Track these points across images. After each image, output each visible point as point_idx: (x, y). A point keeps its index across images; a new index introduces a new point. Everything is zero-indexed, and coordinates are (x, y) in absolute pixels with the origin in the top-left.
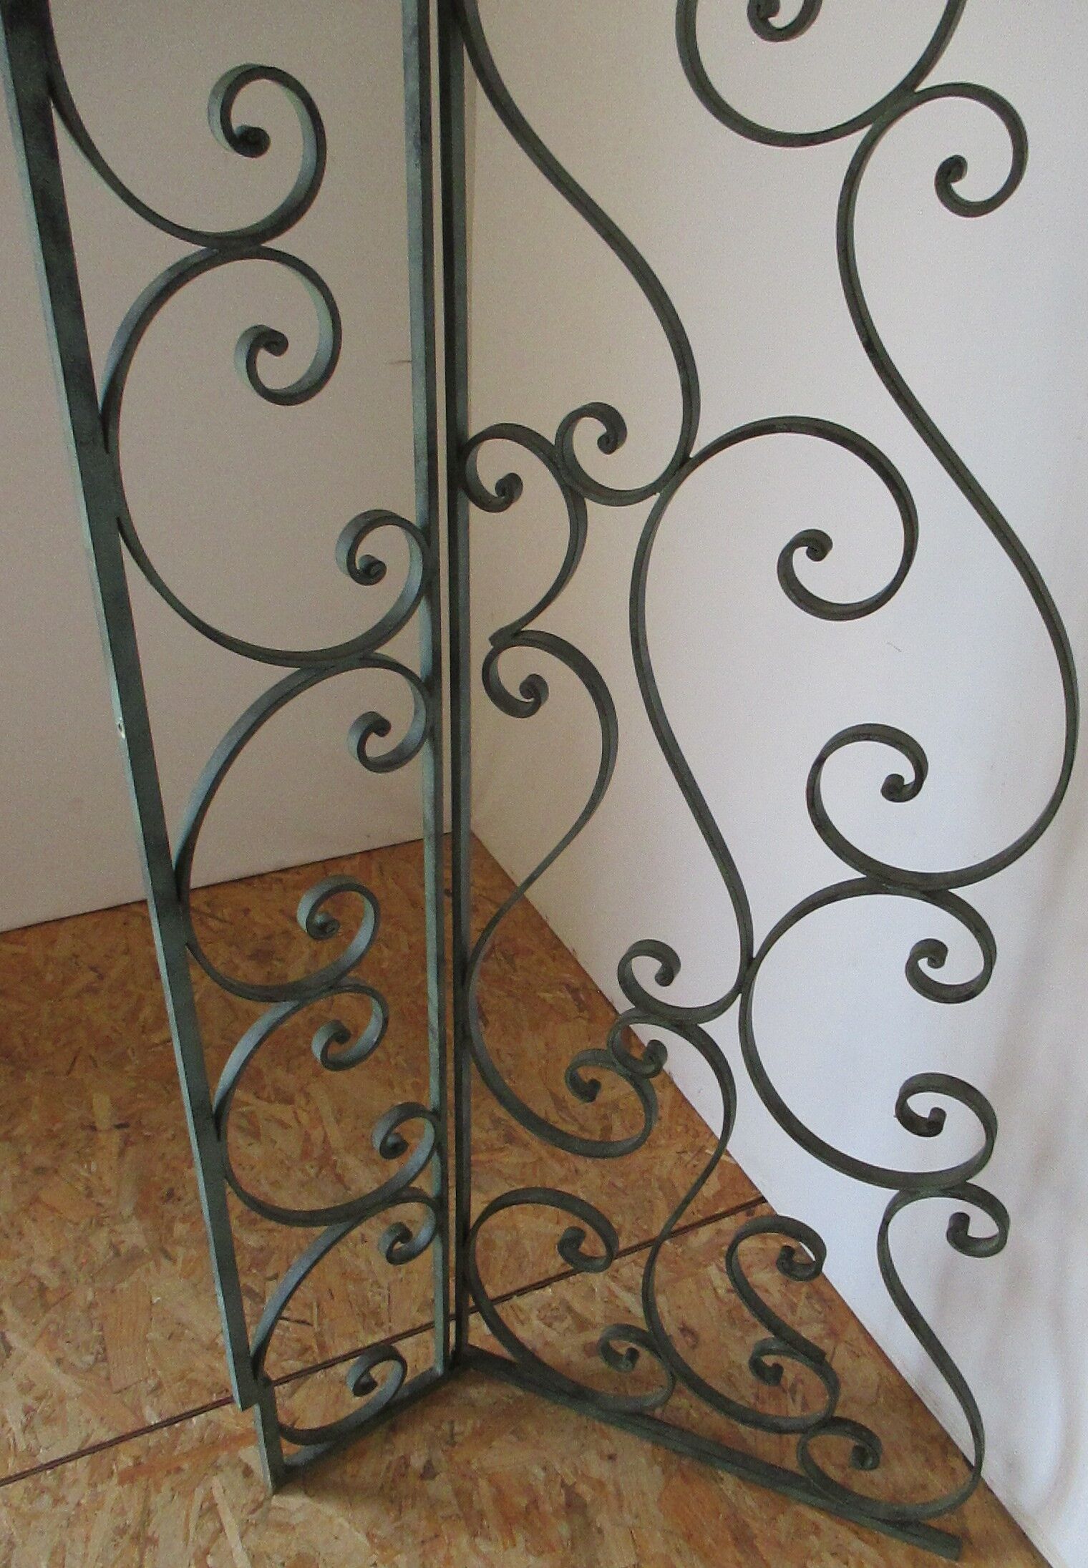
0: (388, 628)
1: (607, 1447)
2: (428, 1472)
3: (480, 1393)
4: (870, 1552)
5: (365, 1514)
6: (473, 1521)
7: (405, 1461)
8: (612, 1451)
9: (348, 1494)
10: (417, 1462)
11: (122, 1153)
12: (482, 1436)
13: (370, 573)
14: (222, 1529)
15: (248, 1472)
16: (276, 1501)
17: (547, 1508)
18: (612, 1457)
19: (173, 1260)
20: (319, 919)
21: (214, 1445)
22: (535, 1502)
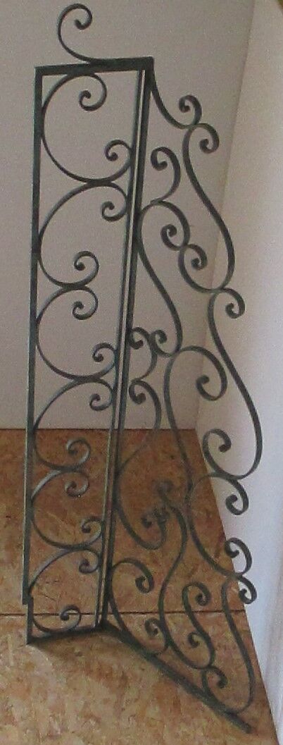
0: (104, 373)
1: (143, 666)
2: (80, 654)
3: (106, 638)
4: (219, 722)
5: (54, 659)
6: (89, 672)
7: (73, 649)
8: (145, 668)
9: (51, 652)
10: (77, 651)
11: (5, 527)
12: (102, 651)
13: (100, 359)
14: (7, 648)
15: (21, 636)
16: (27, 646)
17: (114, 676)
18: (143, 670)
19: (14, 567)
20: (73, 448)
21: (12, 625)
22: (111, 673)
